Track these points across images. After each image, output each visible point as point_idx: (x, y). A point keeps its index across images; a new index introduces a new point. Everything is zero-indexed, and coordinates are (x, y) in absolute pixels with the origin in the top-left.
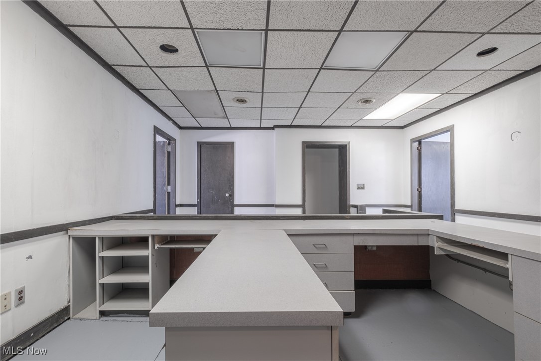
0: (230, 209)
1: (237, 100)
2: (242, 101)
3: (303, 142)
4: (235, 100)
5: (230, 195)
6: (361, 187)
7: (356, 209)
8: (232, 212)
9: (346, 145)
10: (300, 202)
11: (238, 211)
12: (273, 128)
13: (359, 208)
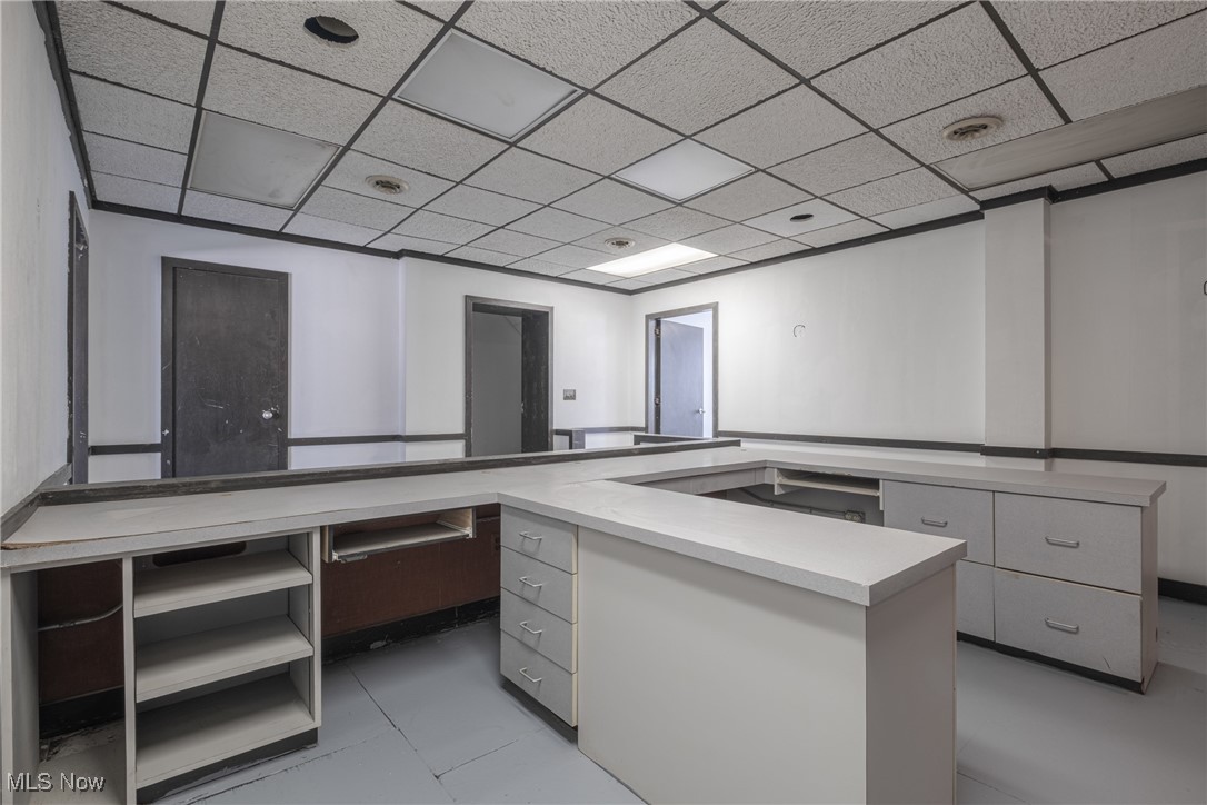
0: (276, 452)
1: (377, 183)
2: (388, 185)
3: (467, 297)
4: (374, 182)
5: (275, 414)
6: (570, 396)
7: (567, 438)
8: (283, 464)
9: (547, 313)
10: (460, 429)
11: (300, 459)
12: (398, 255)
13: (574, 435)
